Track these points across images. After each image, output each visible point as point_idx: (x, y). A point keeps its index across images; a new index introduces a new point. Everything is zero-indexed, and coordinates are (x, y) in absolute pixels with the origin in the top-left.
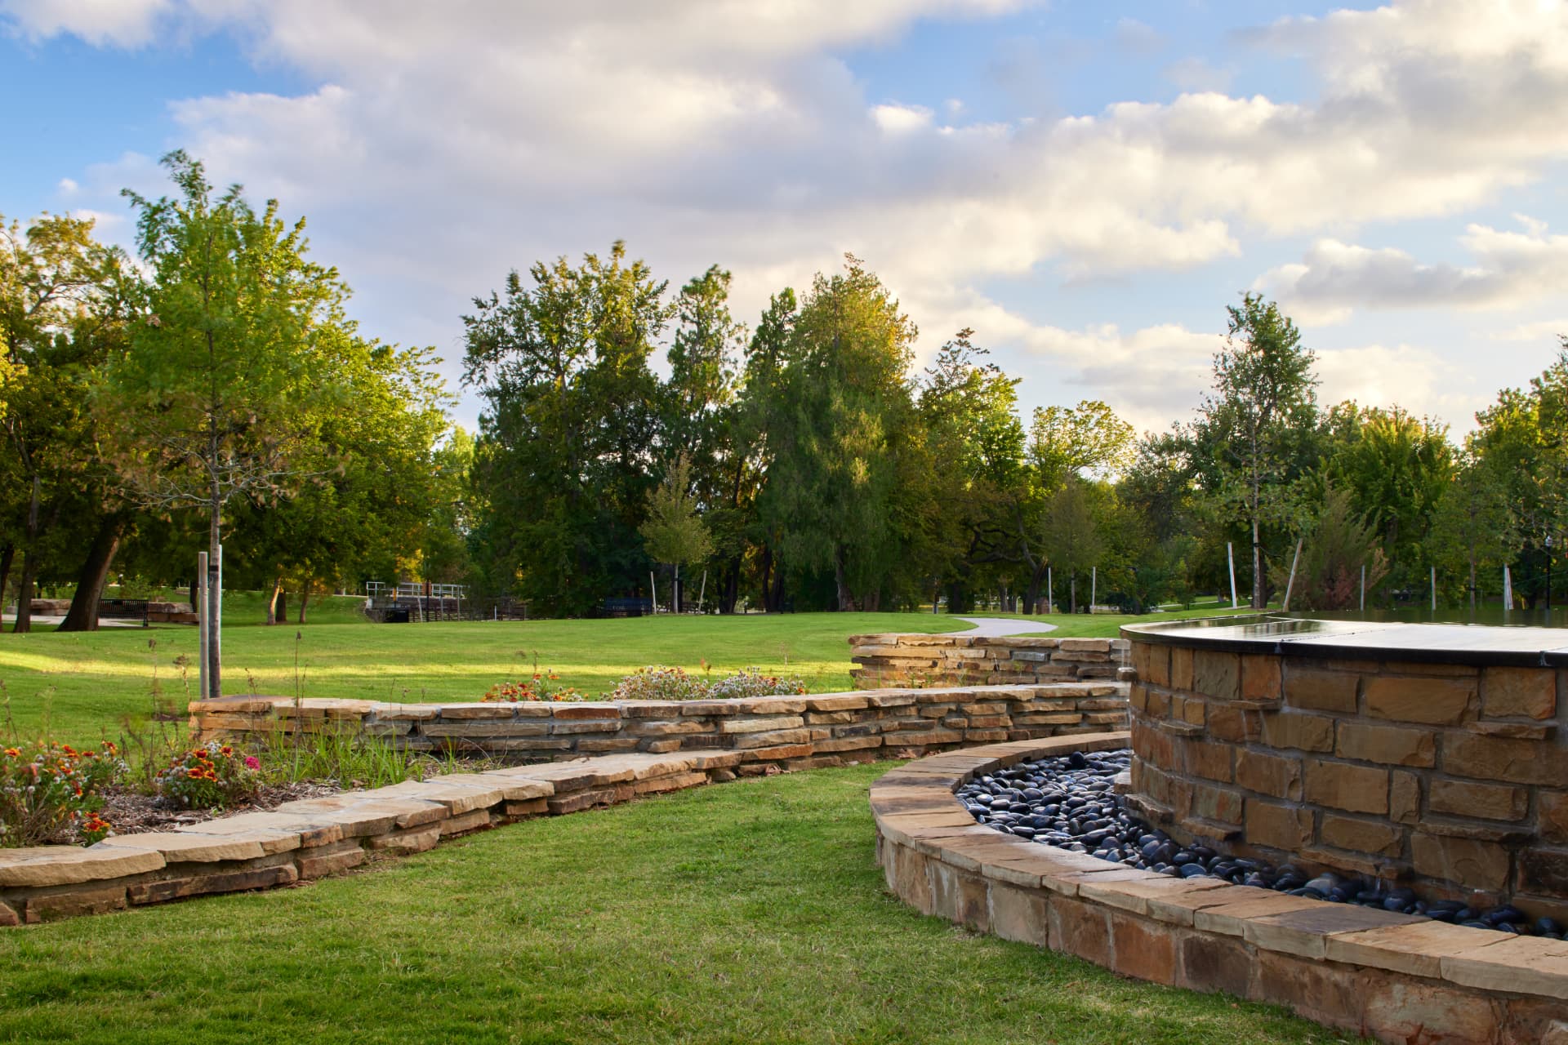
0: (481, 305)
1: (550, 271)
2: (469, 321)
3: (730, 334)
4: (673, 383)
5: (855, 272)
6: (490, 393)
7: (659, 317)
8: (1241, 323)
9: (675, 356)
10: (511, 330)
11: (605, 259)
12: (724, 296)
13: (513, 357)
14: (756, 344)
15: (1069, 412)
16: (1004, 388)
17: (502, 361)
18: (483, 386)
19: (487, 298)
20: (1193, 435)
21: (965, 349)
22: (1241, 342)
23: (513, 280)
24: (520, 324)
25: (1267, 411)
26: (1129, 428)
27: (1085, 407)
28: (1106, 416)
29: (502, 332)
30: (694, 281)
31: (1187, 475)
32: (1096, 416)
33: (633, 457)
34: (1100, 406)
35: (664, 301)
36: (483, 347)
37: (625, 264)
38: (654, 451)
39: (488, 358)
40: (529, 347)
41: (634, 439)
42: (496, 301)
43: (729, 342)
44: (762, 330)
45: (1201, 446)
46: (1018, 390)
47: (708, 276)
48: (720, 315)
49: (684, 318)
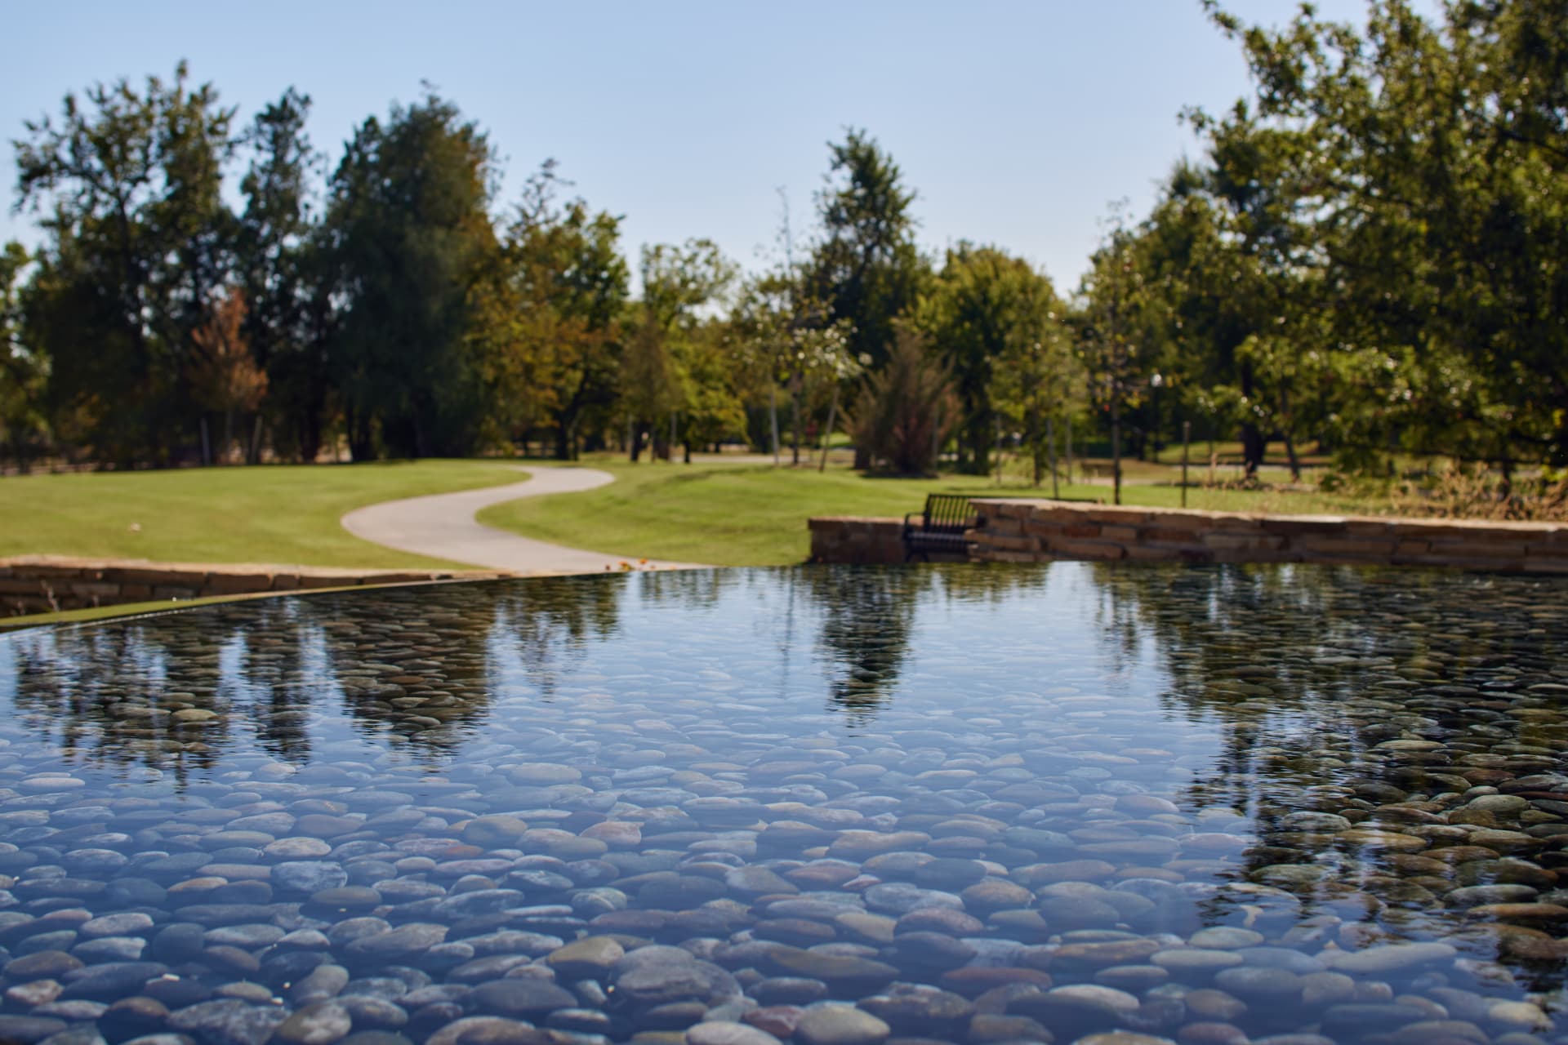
0: (31, 127)
1: (108, 92)
2: (18, 146)
3: (310, 163)
4: (247, 216)
5: (432, 100)
6: (46, 224)
7: (231, 145)
8: (843, 160)
9: (248, 186)
10: (66, 156)
11: (169, 83)
12: (300, 124)
13: (70, 185)
14: (340, 174)
15: (676, 250)
16: (607, 226)
17: (58, 189)
18: (36, 217)
19: (37, 120)
21: (550, 182)
22: (843, 178)
23: (70, 102)
24: (76, 147)
25: (869, 250)
26: (738, 266)
27: (692, 244)
28: (714, 254)
29: (56, 158)
30: (271, 108)
32: (704, 254)
33: (206, 294)
34: (707, 244)
36: (35, 172)
37: (191, 86)
38: (229, 289)
39: (42, 185)
40: (86, 174)
41: (208, 274)
42: (47, 124)
43: (308, 174)
44: (346, 162)
46: (621, 227)
47: (284, 103)
48: (298, 144)
49: (259, 148)
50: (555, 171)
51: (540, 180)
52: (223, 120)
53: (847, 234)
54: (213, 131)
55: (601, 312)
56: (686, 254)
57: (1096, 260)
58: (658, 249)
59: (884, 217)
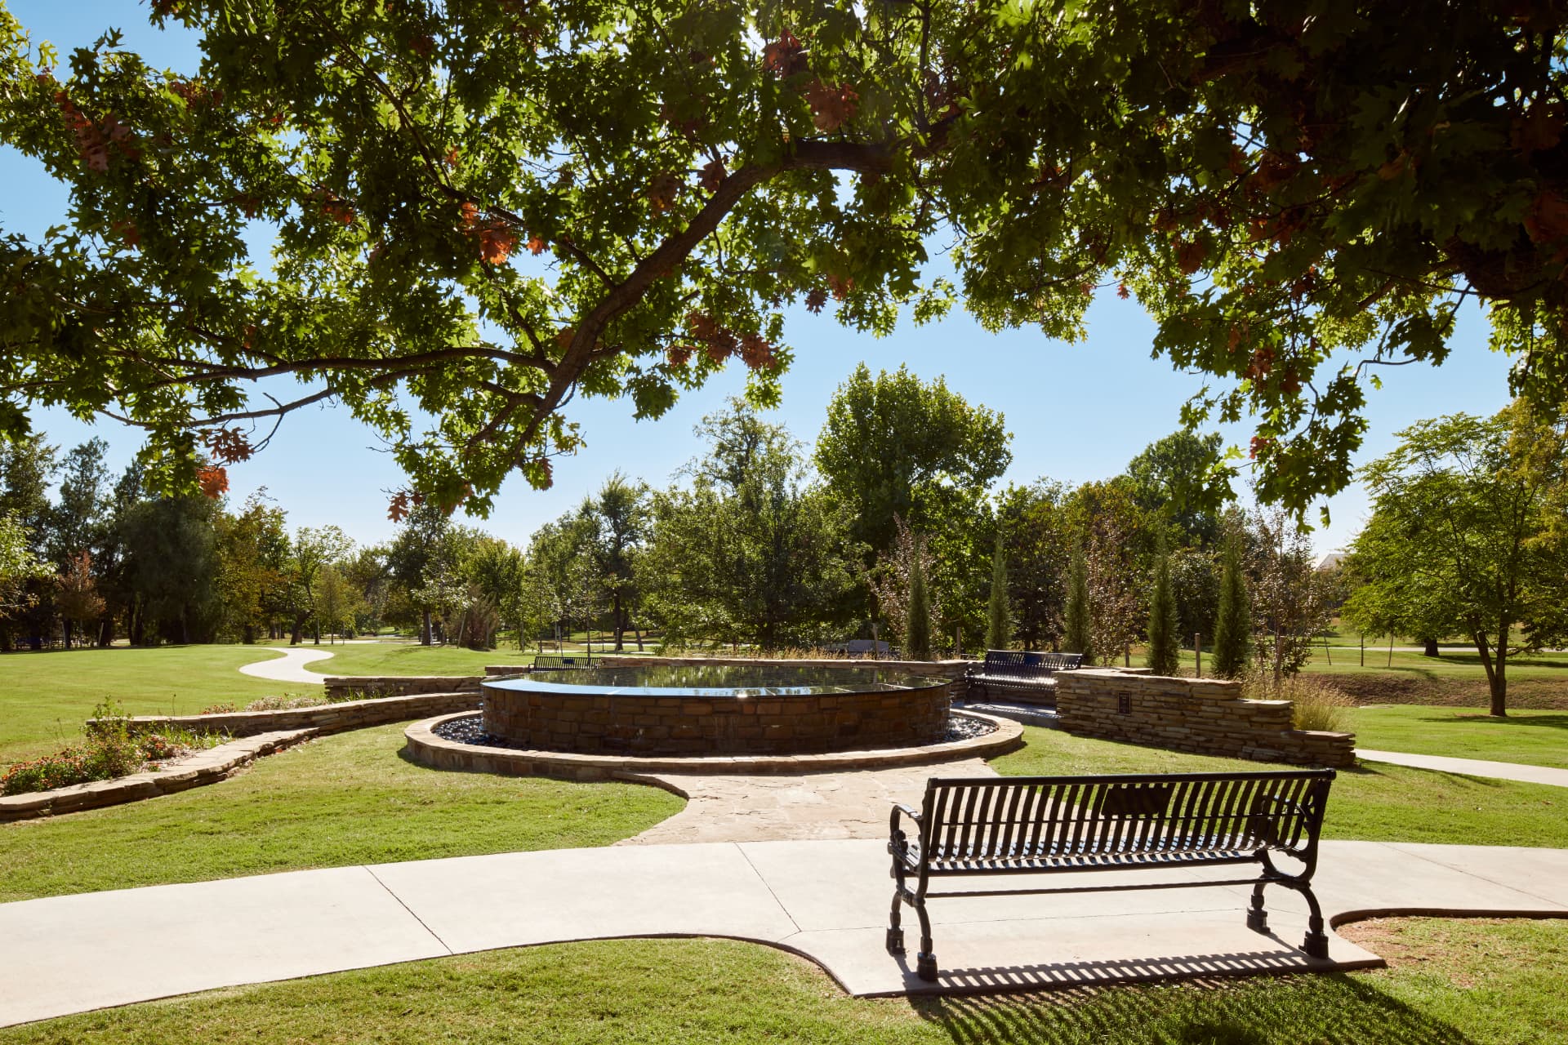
3: (104, 479)
4: (62, 507)
7: (54, 467)
9: (65, 490)
12: (100, 458)
14: (121, 485)
15: (317, 531)
16: (278, 517)
20: (391, 548)
25: (429, 536)
26: (353, 541)
27: (327, 528)
28: (339, 534)
30: (81, 446)
31: (387, 568)
32: (334, 533)
34: (336, 528)
35: (58, 458)
43: (103, 484)
44: (126, 479)
45: (395, 554)
46: (286, 517)
47: (91, 444)
48: (98, 468)
49: (72, 468)
50: (266, 492)
51: (257, 497)
52: (48, 451)
53: (418, 528)
54: (41, 458)
55: (275, 564)
56: (324, 533)
57: (535, 538)
58: (306, 530)
59: (438, 520)
